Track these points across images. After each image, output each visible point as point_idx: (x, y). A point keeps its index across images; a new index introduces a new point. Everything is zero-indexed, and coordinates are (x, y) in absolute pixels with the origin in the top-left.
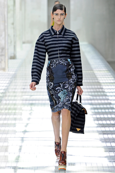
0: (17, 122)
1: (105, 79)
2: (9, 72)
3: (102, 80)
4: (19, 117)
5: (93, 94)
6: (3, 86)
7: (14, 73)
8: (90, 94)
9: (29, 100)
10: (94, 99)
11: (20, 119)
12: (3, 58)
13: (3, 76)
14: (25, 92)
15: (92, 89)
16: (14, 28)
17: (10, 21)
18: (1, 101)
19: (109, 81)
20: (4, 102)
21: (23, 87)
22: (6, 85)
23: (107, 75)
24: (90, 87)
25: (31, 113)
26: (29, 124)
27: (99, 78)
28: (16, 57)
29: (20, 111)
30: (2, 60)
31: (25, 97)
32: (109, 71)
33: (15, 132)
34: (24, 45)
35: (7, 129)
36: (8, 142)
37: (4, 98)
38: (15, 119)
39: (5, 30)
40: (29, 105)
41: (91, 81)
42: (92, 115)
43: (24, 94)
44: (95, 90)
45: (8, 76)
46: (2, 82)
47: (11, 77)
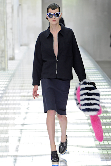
0: (17, 115)
1: (94, 76)
2: (8, 72)
3: (92, 78)
4: (18, 111)
6: (3, 84)
7: (13, 72)
9: (27, 96)
11: (19, 113)
12: (3, 59)
13: (3, 75)
14: (24, 89)
16: (12, 33)
17: (9, 26)
18: (2, 97)
19: (98, 79)
20: (5, 98)
21: (22, 85)
22: (6, 83)
23: (96, 74)
26: (27, 118)
27: (89, 76)
28: (14, 58)
29: (19, 106)
30: (2, 61)
31: (23, 94)
32: (98, 69)
33: (14, 125)
34: (22, 47)
35: (8, 122)
36: (8, 133)
37: (5, 95)
38: (15, 113)
39: (4, 34)
40: (27, 100)
43: (22, 91)
45: (8, 75)
46: (3, 80)
47: (10, 76)
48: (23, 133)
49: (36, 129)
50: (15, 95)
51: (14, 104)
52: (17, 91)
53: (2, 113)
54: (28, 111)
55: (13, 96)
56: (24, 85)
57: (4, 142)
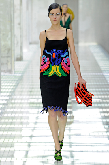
0: (24, 126)
2: (15, 74)
4: (26, 121)
5: (103, 97)
6: (9, 89)
7: (20, 75)
8: (100, 97)
9: (37, 104)
10: (103, 103)
11: (28, 123)
12: (9, 59)
13: (9, 78)
14: (32, 95)
15: (102, 91)
16: (20, 28)
17: (17, 21)
18: (8, 104)
20: (11, 105)
21: (30, 90)
22: (12, 87)
24: (100, 90)
25: (38, 117)
26: (35, 129)
28: (22, 58)
29: (28, 115)
30: (8, 62)
31: (32, 101)
33: (21, 137)
34: (31, 46)
35: (14, 133)
36: (14, 147)
37: (10, 101)
38: (22, 123)
39: (11, 30)
40: (37, 108)
41: (101, 83)
42: (102, 119)
43: (31, 97)
44: (105, 93)
45: (14, 78)
46: (8, 84)
47: (17, 79)
48: (31, 146)
49: (46, 143)
50: (23, 101)
51: (21, 112)
52: (24, 97)
53: (7, 122)
54: (37, 121)
55: (21, 103)
56: (33, 90)
57: (9, 157)
